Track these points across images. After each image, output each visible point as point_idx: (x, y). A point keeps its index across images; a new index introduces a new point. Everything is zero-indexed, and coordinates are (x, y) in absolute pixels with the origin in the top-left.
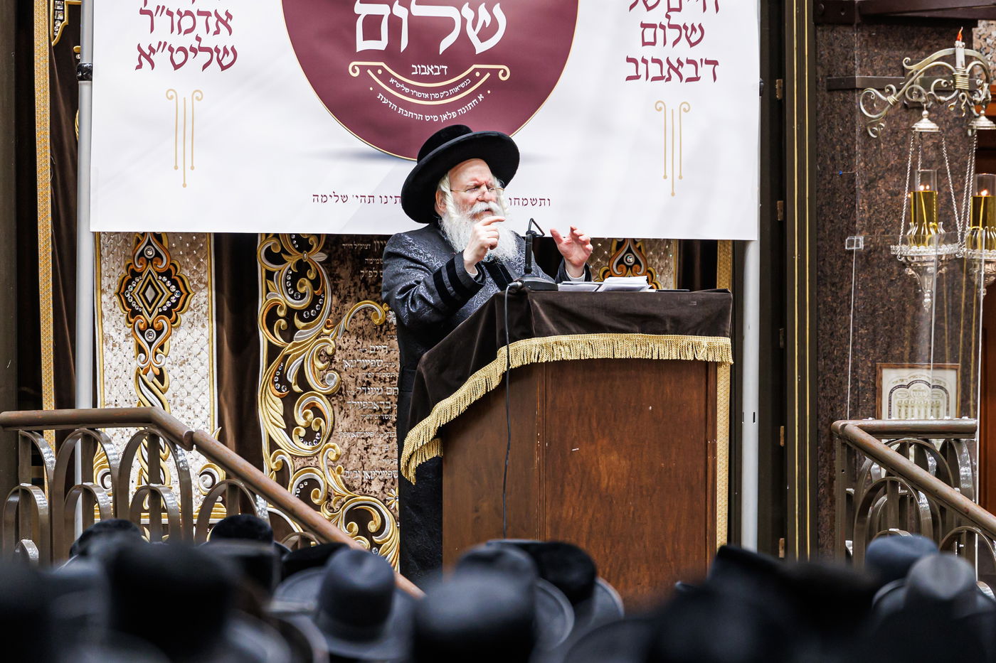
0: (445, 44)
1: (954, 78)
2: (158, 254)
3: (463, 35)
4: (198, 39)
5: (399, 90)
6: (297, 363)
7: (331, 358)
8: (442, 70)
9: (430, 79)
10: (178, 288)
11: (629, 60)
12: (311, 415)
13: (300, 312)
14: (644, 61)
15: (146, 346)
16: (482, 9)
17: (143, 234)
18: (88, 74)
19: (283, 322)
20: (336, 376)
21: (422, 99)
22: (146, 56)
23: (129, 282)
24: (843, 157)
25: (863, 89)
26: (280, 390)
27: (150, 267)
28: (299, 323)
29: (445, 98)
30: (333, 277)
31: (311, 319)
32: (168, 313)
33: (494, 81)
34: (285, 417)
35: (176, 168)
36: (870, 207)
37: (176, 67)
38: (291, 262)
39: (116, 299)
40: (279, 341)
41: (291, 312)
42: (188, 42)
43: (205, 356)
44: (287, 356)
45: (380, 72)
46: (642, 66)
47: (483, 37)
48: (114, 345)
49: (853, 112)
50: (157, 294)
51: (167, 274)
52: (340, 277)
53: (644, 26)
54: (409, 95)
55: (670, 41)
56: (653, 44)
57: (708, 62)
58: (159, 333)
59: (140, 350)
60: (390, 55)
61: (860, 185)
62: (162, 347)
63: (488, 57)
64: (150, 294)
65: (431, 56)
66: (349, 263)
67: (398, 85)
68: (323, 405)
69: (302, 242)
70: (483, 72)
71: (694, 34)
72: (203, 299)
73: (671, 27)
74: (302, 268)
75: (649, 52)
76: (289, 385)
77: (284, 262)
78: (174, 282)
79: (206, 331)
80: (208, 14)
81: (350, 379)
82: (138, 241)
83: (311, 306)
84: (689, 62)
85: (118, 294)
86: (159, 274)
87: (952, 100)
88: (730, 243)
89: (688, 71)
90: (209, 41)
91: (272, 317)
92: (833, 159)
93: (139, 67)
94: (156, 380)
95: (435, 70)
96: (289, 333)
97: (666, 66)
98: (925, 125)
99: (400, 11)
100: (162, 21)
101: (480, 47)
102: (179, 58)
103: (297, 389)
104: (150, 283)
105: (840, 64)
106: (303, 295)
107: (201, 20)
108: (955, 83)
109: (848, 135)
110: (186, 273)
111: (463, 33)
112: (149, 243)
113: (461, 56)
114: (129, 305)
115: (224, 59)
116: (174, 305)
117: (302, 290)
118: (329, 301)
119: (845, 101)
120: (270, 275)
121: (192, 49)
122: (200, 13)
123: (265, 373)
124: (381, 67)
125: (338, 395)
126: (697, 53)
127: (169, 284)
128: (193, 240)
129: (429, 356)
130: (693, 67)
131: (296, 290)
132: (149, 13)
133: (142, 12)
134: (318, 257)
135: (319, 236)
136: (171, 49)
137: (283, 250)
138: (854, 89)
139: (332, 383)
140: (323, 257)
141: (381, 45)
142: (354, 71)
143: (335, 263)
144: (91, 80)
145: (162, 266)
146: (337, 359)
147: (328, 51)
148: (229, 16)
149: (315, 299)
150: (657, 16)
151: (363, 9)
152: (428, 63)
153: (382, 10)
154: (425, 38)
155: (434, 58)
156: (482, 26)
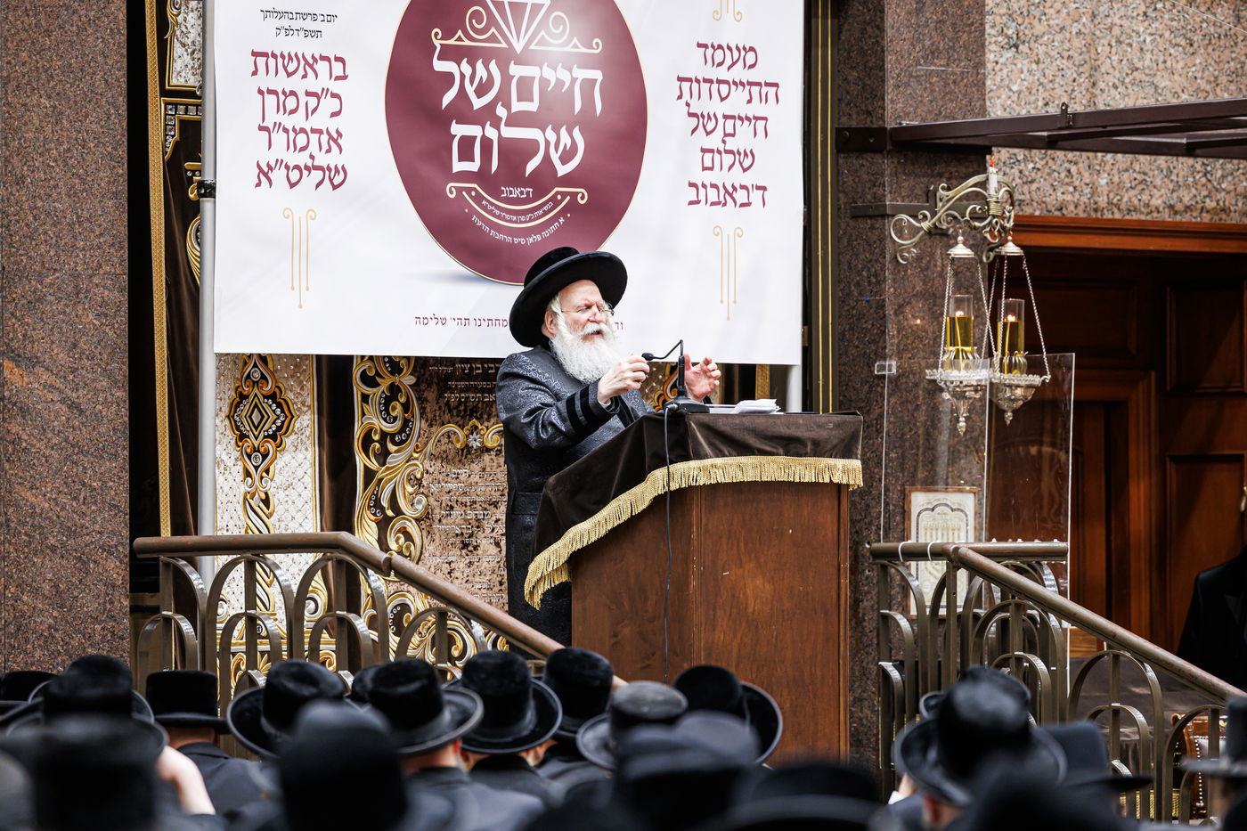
0: (531, 166)
1: (988, 203)
2: (263, 377)
3: (547, 159)
4: (312, 157)
5: (490, 212)
6: (390, 487)
7: (419, 482)
8: (528, 193)
9: (517, 201)
10: (283, 411)
11: (691, 185)
12: (402, 540)
13: (392, 436)
14: (704, 186)
15: (252, 470)
16: (564, 132)
17: (250, 356)
18: (209, 190)
19: (378, 445)
20: (424, 499)
21: (511, 221)
22: (264, 173)
23: (238, 406)
24: (870, 283)
25: (893, 216)
26: (374, 515)
27: (256, 391)
28: (392, 448)
29: (531, 221)
30: (421, 400)
31: (402, 442)
32: (273, 437)
33: (573, 206)
34: (379, 541)
35: (293, 288)
37: (292, 185)
38: (384, 385)
39: (227, 422)
40: (374, 465)
41: (384, 435)
42: (302, 159)
43: (308, 480)
44: (381, 480)
45: (473, 193)
46: (702, 190)
47: (565, 159)
48: (225, 469)
49: (882, 238)
50: (263, 417)
51: (273, 396)
52: (426, 400)
53: (704, 151)
54: (499, 217)
55: (726, 167)
56: (711, 169)
57: (758, 188)
58: (265, 456)
59: (248, 474)
60: (482, 176)
61: (890, 311)
62: (267, 471)
63: (568, 180)
64: (256, 417)
65: (518, 178)
66: (435, 387)
67: (490, 207)
68: (413, 528)
69: (394, 364)
70: (564, 195)
71: (745, 159)
72: (306, 422)
73: (727, 152)
74: (394, 390)
75: (708, 178)
76: (383, 509)
77: (377, 385)
78: (279, 405)
79: (309, 454)
80: (320, 132)
81: (435, 503)
82: (245, 363)
83: (402, 430)
84: (743, 187)
85: (228, 417)
86: (265, 397)
88: (768, 368)
89: (741, 196)
90: (322, 160)
91: (367, 441)
92: (858, 285)
93: (258, 185)
94: (262, 505)
95: (522, 193)
96: (383, 456)
97: (722, 191)
98: (961, 251)
99: (491, 133)
100: (279, 138)
101: (562, 170)
102: (294, 175)
103: (390, 513)
104: (256, 406)
105: (867, 190)
106: (395, 419)
107: (314, 137)
108: (989, 209)
109: (877, 261)
110: (290, 396)
111: (547, 157)
112: (255, 366)
113: (543, 180)
114: (238, 428)
115: (334, 177)
116: (279, 428)
117: (394, 414)
118: (419, 425)
119: (872, 228)
120: (365, 398)
121: (307, 168)
122: (313, 131)
123: (361, 497)
124: (474, 189)
125: (424, 519)
126: (749, 179)
127: (274, 406)
128: (297, 361)
129: (558, 481)
130: (745, 191)
131: (388, 414)
132: (266, 129)
133: (261, 128)
134: (408, 380)
135: (408, 358)
136: (287, 167)
137: (377, 374)
138: (884, 216)
139: (420, 507)
140: (412, 380)
141: (474, 166)
142: (451, 192)
143: (423, 387)
144: (215, 197)
145: (268, 389)
146: (424, 483)
147: (427, 171)
148: (340, 135)
149: (406, 422)
150: (714, 141)
151: (458, 130)
152: (516, 186)
153: (474, 130)
154: (512, 161)
155: (521, 180)
156: (563, 150)
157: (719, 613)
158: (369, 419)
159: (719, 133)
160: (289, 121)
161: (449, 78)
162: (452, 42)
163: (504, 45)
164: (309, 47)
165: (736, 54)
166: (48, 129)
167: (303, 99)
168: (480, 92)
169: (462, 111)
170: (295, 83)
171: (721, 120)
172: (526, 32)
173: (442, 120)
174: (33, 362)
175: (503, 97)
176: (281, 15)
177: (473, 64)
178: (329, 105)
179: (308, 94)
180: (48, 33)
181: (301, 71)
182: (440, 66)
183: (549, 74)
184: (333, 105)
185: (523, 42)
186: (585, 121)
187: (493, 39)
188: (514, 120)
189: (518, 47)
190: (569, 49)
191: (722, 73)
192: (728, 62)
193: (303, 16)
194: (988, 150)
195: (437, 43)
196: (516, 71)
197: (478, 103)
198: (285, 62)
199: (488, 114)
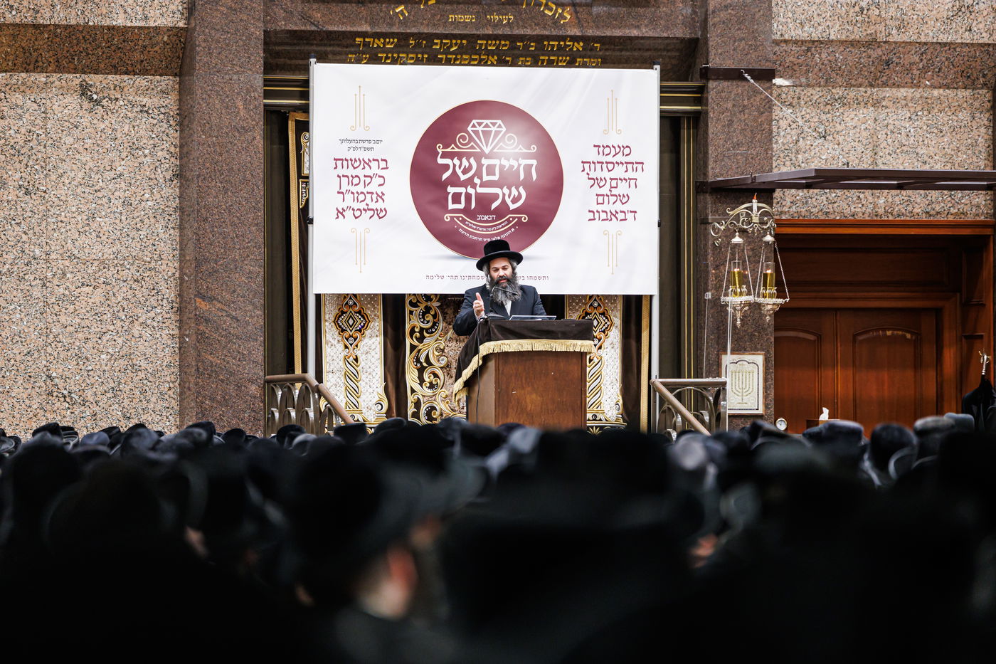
0: (494, 206)
1: (751, 217)
2: (355, 303)
3: (504, 201)
4: (367, 205)
6: (425, 353)
7: (443, 350)
8: (493, 218)
9: (487, 221)
10: (364, 319)
11: (590, 211)
12: (433, 377)
13: (427, 329)
14: (598, 212)
15: (349, 346)
16: (513, 189)
17: (347, 294)
18: (311, 221)
19: (418, 334)
20: (446, 359)
21: (482, 231)
22: (341, 213)
23: (340, 316)
24: (704, 255)
25: (712, 223)
26: (416, 365)
27: (351, 310)
28: (425, 334)
29: (494, 230)
30: (444, 314)
31: (432, 332)
32: (360, 330)
33: (519, 223)
34: (419, 378)
35: (356, 264)
36: (716, 279)
37: (356, 218)
38: (422, 307)
39: (333, 324)
40: (415, 343)
41: (422, 330)
42: (363, 206)
43: (378, 350)
44: (420, 350)
45: (460, 219)
47: (514, 201)
48: (332, 345)
49: (709, 233)
50: (354, 321)
51: (359, 312)
52: (447, 314)
53: (598, 195)
54: (475, 229)
55: (611, 202)
56: (603, 204)
57: (631, 212)
58: (355, 339)
59: (346, 347)
60: (466, 211)
61: (710, 269)
62: (357, 346)
63: (516, 211)
64: (351, 322)
65: (487, 211)
66: (452, 307)
67: (470, 225)
68: (439, 372)
69: (428, 297)
70: (514, 218)
71: (623, 199)
72: (377, 325)
73: (612, 195)
74: (428, 309)
75: (600, 208)
76: (421, 363)
77: (418, 306)
78: (363, 316)
79: (379, 339)
80: (372, 193)
81: (453, 360)
82: (345, 297)
83: (432, 327)
84: (621, 212)
85: (334, 322)
86: (355, 312)
87: (750, 228)
89: (621, 216)
90: (372, 206)
91: (412, 332)
93: (337, 218)
94: (354, 362)
95: (489, 218)
96: (421, 339)
97: (609, 214)
99: (471, 190)
100: (349, 197)
101: (512, 207)
102: (357, 213)
103: (425, 364)
104: (351, 316)
105: (704, 212)
106: (428, 322)
107: (369, 196)
108: (751, 220)
109: (707, 244)
110: (368, 312)
112: (351, 298)
113: (502, 211)
114: (340, 327)
115: (380, 214)
116: (363, 327)
117: (428, 319)
118: (441, 325)
119: (705, 229)
120: (411, 313)
121: (364, 209)
122: (368, 193)
123: (409, 358)
124: (461, 217)
125: (446, 367)
126: (624, 208)
127: (360, 317)
128: (372, 298)
130: (623, 214)
131: (424, 319)
132: (342, 193)
133: (338, 193)
134: (436, 304)
135: (436, 295)
136: (353, 210)
137: (418, 301)
138: (708, 223)
139: (443, 362)
140: (438, 304)
141: (462, 206)
142: (447, 218)
143: (445, 307)
144: (313, 224)
145: (357, 309)
146: (446, 351)
147: (434, 209)
148: (383, 194)
149: (434, 324)
150: (605, 190)
151: (451, 190)
152: (486, 214)
153: (462, 190)
154: (484, 203)
155: (488, 212)
156: (513, 197)
157: (510, 410)
158: (413, 321)
159: (608, 186)
160: (354, 189)
161: (446, 167)
162: (449, 150)
163: (478, 150)
164: (367, 156)
165: (618, 150)
166: (221, 197)
167: (363, 179)
168: (465, 172)
169: (454, 181)
170: (359, 172)
171: (609, 181)
172: (492, 143)
173: (443, 186)
174: (212, 299)
175: (478, 174)
176: (351, 141)
177: (460, 159)
178: (378, 181)
179: (365, 176)
180: (221, 154)
181: (362, 166)
182: (440, 161)
183: (504, 162)
184: (381, 181)
185: (490, 148)
186: (527, 184)
187: (472, 147)
188: (483, 185)
189: (487, 151)
190: (517, 150)
191: (609, 159)
192: (613, 153)
193: (363, 141)
194: (774, 191)
195: (440, 151)
196: (485, 162)
197: (463, 177)
198: (353, 163)
199: (469, 182)
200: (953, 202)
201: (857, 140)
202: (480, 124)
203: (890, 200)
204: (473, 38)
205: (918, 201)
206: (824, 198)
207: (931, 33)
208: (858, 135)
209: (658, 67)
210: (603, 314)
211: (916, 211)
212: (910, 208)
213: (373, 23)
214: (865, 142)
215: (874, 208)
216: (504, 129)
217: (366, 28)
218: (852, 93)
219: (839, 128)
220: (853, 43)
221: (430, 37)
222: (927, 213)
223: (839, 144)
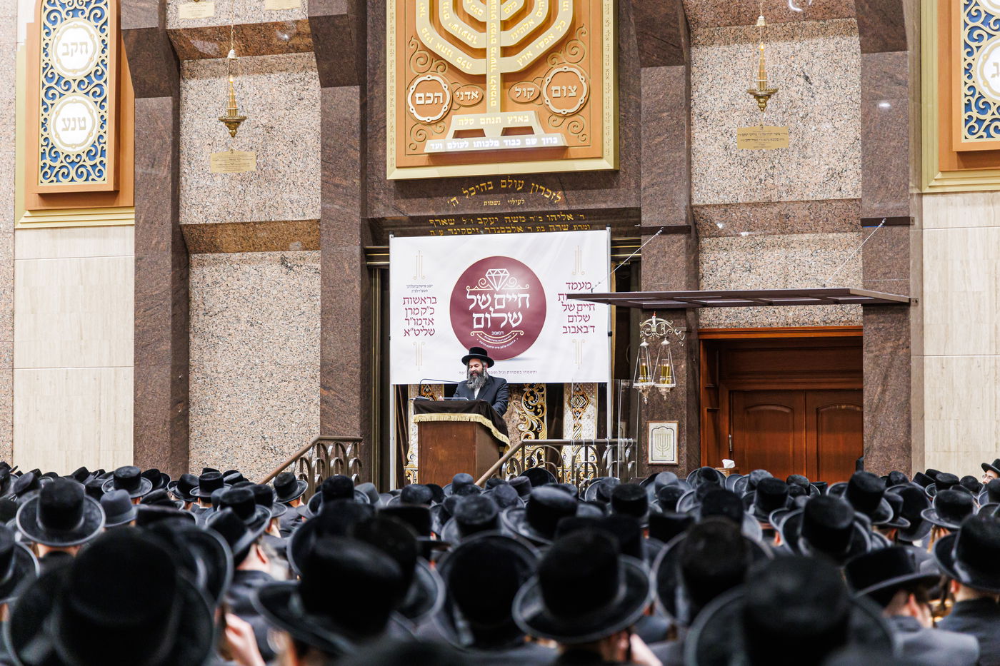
0: (502, 325)
3: (508, 322)
4: (423, 327)
5: (485, 339)
8: (501, 333)
9: (496, 336)
11: (563, 327)
14: (569, 327)
16: (514, 314)
18: (391, 338)
21: (494, 342)
22: (407, 332)
29: (503, 341)
33: (519, 336)
35: (417, 365)
37: (416, 335)
42: (420, 327)
45: (480, 334)
46: (568, 329)
47: (515, 322)
53: (569, 316)
54: (490, 341)
55: (578, 321)
56: (572, 321)
57: (591, 326)
60: (485, 329)
63: (516, 328)
67: (487, 338)
70: (515, 333)
71: (586, 318)
73: (578, 316)
75: (571, 324)
80: (426, 319)
84: (584, 326)
89: (584, 330)
90: (426, 327)
93: (405, 335)
95: (499, 333)
97: (577, 328)
99: (488, 316)
101: (514, 325)
102: (417, 332)
107: (424, 321)
111: (508, 321)
113: (508, 329)
115: (431, 332)
121: (421, 330)
122: (424, 319)
124: (482, 333)
126: (587, 324)
130: (586, 328)
132: (408, 320)
133: (406, 319)
136: (415, 330)
141: (482, 326)
142: (473, 334)
147: (464, 329)
148: (433, 320)
150: (574, 313)
151: (475, 316)
152: (497, 331)
153: (482, 315)
154: (496, 323)
155: (499, 329)
156: (514, 319)
159: (576, 310)
160: (415, 317)
161: (472, 301)
162: (474, 289)
163: (492, 289)
164: (423, 295)
165: (582, 285)
166: (335, 324)
167: (420, 310)
168: (484, 304)
169: (477, 310)
170: (418, 306)
171: (576, 306)
172: (501, 284)
173: (470, 313)
175: (492, 305)
176: (414, 286)
177: (481, 295)
178: (430, 311)
179: (422, 308)
180: (335, 298)
181: (420, 302)
182: (469, 297)
183: (508, 296)
184: (432, 311)
185: (499, 287)
186: (523, 310)
187: (488, 287)
188: (496, 311)
189: (497, 289)
190: (517, 288)
191: (577, 291)
192: (579, 287)
193: (421, 286)
195: (468, 290)
196: (496, 296)
197: (483, 307)
198: (414, 300)
199: (487, 310)
200: (844, 313)
201: (773, 272)
202: (493, 272)
203: (797, 313)
204: (501, 216)
205: (818, 313)
206: (749, 313)
207: (810, 195)
208: (773, 268)
209: (608, 228)
210: (583, 396)
211: (816, 320)
212: (811, 319)
213: (437, 209)
214: (778, 273)
215: (785, 319)
216: (508, 275)
217: (432, 213)
218: (769, 239)
219: (760, 264)
220: (756, 204)
221: (474, 216)
222: (825, 321)
223: (760, 275)
